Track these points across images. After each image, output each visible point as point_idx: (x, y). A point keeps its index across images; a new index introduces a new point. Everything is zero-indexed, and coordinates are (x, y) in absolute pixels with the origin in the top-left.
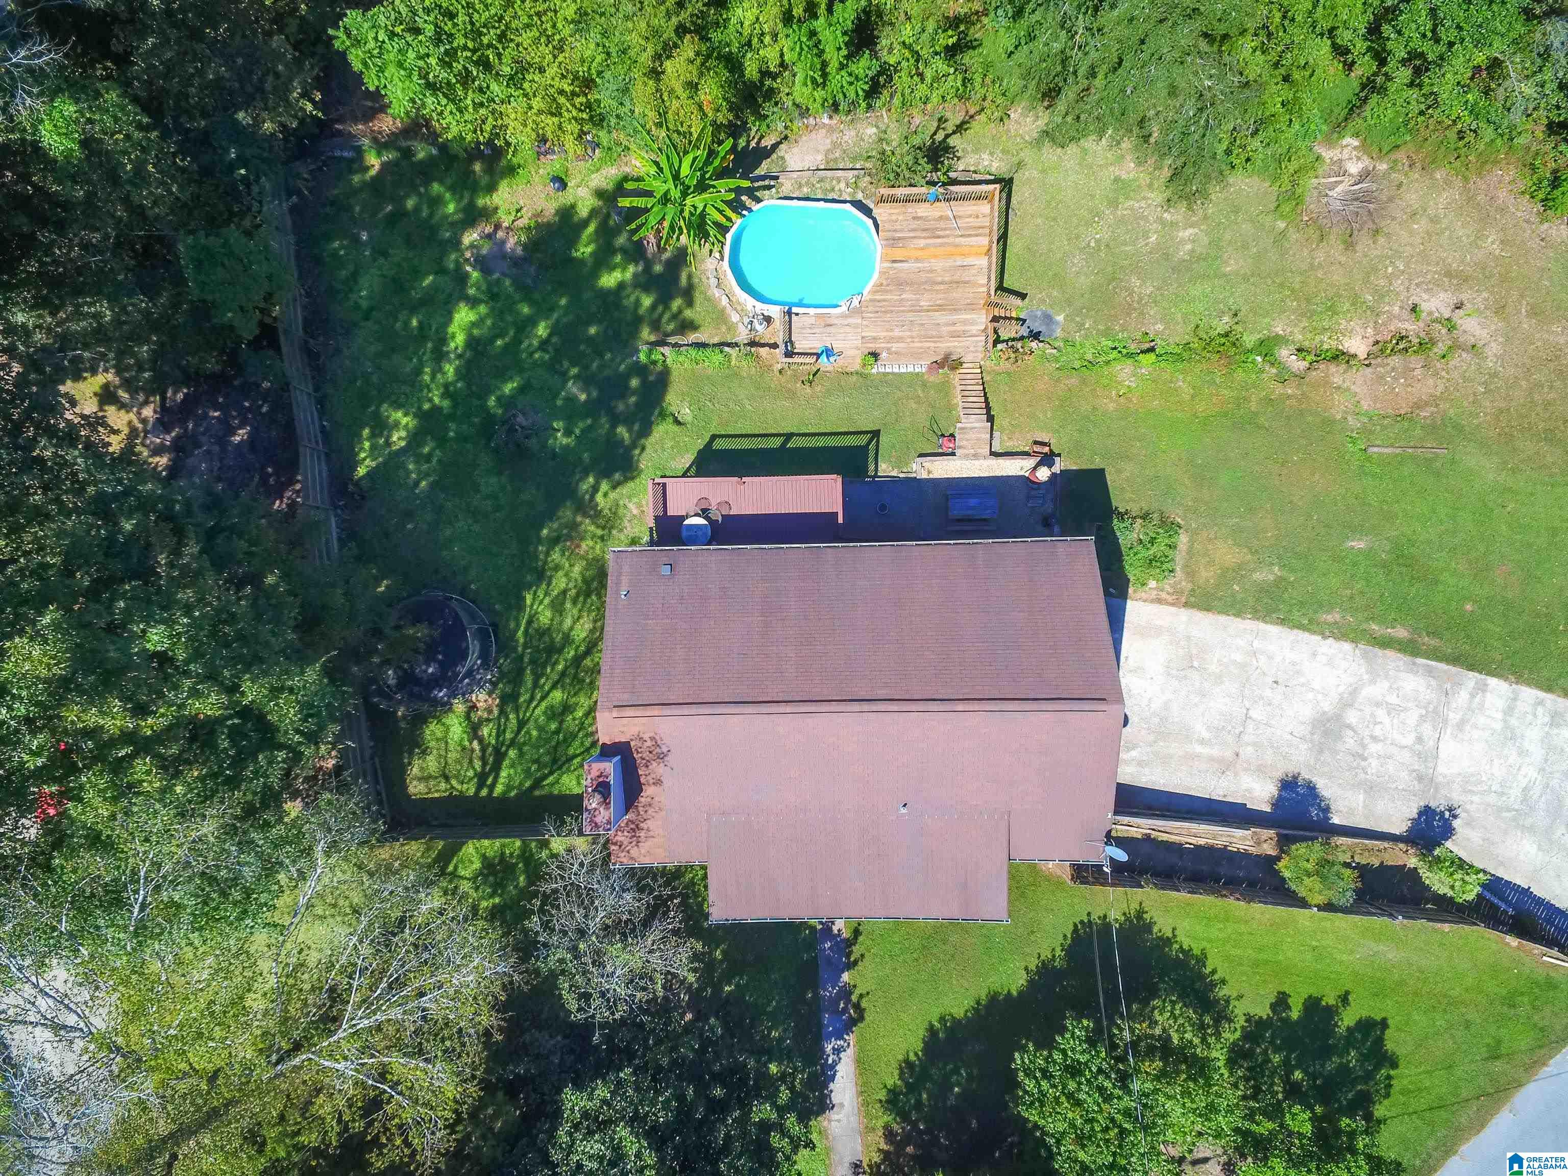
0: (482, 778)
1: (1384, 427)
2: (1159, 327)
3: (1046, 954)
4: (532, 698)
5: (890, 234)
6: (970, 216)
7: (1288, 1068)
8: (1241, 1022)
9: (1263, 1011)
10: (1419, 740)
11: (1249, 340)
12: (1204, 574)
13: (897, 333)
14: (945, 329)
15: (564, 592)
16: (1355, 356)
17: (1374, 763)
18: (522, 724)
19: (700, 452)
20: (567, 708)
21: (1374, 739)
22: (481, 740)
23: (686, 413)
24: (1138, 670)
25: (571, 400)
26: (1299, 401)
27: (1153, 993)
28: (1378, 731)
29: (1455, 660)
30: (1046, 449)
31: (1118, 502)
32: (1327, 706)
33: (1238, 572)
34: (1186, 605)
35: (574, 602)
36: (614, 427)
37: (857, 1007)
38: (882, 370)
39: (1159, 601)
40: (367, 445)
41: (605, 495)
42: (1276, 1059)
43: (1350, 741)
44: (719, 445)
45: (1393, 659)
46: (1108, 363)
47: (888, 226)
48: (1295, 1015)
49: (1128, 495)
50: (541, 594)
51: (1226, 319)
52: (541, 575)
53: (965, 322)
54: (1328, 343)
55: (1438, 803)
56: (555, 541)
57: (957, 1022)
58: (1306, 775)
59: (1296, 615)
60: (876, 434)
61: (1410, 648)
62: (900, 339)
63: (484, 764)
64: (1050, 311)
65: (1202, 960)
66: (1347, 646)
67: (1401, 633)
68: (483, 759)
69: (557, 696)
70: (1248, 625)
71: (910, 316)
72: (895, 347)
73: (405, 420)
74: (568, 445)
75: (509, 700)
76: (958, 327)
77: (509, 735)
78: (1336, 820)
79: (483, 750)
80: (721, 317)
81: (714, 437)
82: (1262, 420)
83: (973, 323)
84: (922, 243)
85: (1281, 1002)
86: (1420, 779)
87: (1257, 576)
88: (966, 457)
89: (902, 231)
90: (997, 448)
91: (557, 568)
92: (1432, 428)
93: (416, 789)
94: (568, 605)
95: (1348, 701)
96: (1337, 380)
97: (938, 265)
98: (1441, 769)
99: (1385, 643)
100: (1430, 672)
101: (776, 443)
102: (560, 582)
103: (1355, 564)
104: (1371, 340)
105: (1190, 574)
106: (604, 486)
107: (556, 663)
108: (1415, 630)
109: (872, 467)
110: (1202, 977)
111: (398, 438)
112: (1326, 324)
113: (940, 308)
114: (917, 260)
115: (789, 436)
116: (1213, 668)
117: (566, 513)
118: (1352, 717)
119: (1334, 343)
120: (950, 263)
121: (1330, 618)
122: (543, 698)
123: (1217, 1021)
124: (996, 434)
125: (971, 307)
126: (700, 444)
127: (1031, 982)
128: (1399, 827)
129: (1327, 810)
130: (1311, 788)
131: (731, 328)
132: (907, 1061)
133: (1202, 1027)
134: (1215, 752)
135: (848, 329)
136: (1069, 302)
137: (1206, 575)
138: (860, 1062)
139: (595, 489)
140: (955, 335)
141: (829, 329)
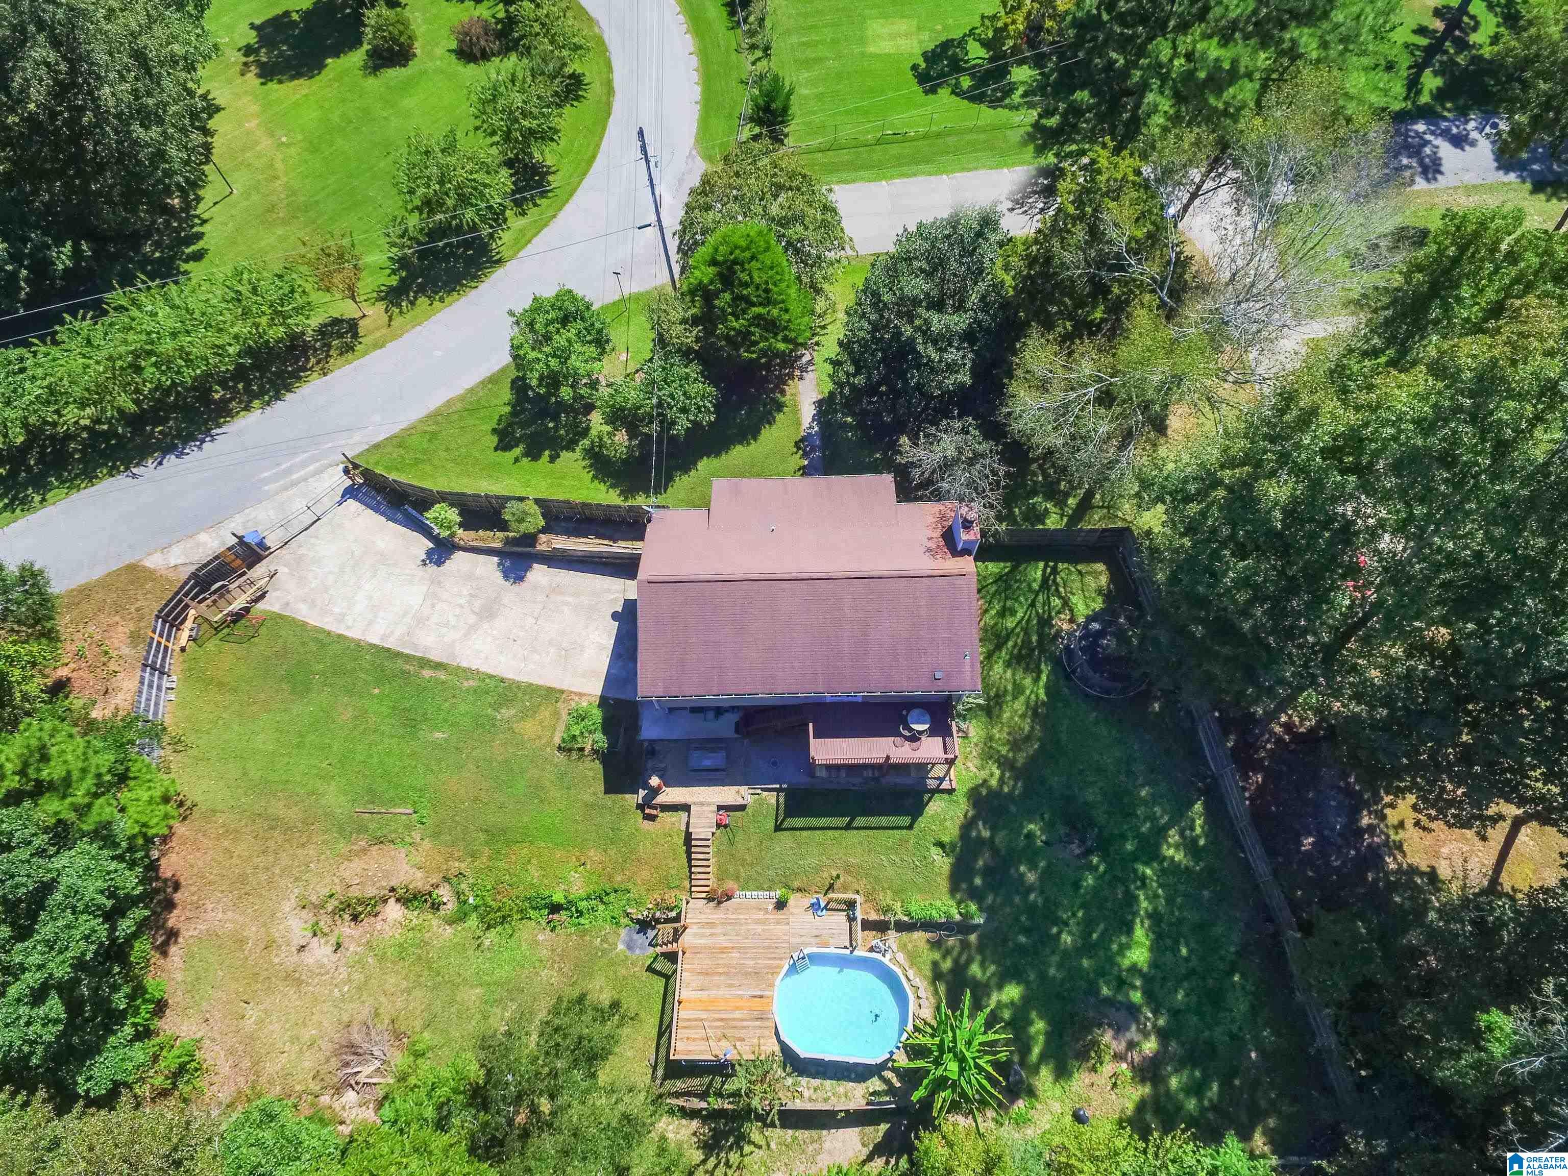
0: (1055, 571)
1: (395, 831)
2: (541, 937)
3: (685, 478)
4: (1028, 621)
5: (767, 1024)
6: (694, 1040)
7: (556, 428)
8: (578, 449)
9: (565, 455)
10: (433, 606)
11: (473, 921)
12: (547, 714)
13: (759, 928)
14: (718, 930)
15: (1015, 698)
16: (398, 900)
17: (465, 592)
18: (1033, 605)
19: (921, 814)
20: (1002, 614)
21: (462, 607)
22: (1060, 597)
23: (936, 854)
24: (602, 648)
25: (1033, 866)
26: (451, 854)
27: (625, 462)
28: (458, 611)
29: (398, 655)
30: (647, 811)
31: (598, 766)
32: (486, 626)
33: (525, 714)
34: (562, 692)
35: (1006, 691)
36: (992, 837)
37: (799, 448)
38: (773, 894)
39: (581, 695)
40: (1198, 830)
41: (992, 775)
42: (562, 432)
43: (477, 604)
44: (905, 820)
45: (435, 656)
46: (588, 898)
47: (767, 1032)
48: (547, 453)
49: (591, 774)
50: (1033, 697)
51: (487, 943)
52: (1034, 711)
53: (702, 936)
54: (414, 917)
55: (432, 568)
56: (1028, 738)
57: (741, 443)
58: (507, 584)
59: (492, 684)
60: (778, 828)
61: (424, 663)
62: (757, 922)
63: (1054, 581)
64: (628, 953)
65: (595, 477)
66: (464, 664)
67: (427, 673)
68: (1057, 585)
69: (1010, 623)
70: (524, 679)
71: (748, 943)
72: (761, 915)
73: (1171, 852)
74: (1030, 822)
75: (1045, 622)
76: (708, 931)
77: (1040, 598)
78: (496, 559)
79: (1057, 590)
80: (912, 957)
81: (910, 827)
82: (482, 837)
83: (695, 935)
84: (737, 1015)
85: (553, 459)
86: (439, 583)
87: (513, 712)
88: (709, 804)
89: (755, 1027)
90: (684, 815)
91: (1023, 716)
92: (362, 829)
93: (1100, 567)
94: (1010, 687)
95: (472, 629)
96: (419, 874)
97: (723, 992)
98: (425, 588)
99: (438, 666)
100: (415, 646)
101: (860, 821)
102: (1019, 705)
103: (445, 720)
104: (380, 917)
105: (556, 714)
106: (994, 782)
107: (1014, 647)
108: (417, 674)
109: (782, 800)
110: (596, 469)
111: (1173, 836)
112: (411, 935)
113: (723, 950)
114: (741, 997)
115: (848, 827)
116: (552, 650)
117: (1021, 758)
118: (472, 619)
119: (409, 916)
120: (713, 993)
121: (471, 683)
122: (1020, 622)
123: (592, 448)
124: (683, 828)
125: (697, 951)
126: (921, 822)
127: (695, 464)
128: (459, 556)
129: (499, 565)
130: (506, 577)
131: (903, 947)
132: (770, 424)
133: (600, 446)
134: (559, 598)
135: (803, 932)
136: (612, 963)
137: (545, 713)
138: (798, 423)
139: (1001, 780)
140: (711, 925)
141: (816, 933)
